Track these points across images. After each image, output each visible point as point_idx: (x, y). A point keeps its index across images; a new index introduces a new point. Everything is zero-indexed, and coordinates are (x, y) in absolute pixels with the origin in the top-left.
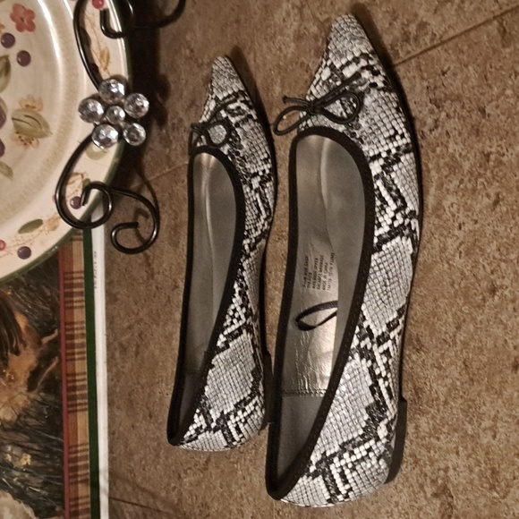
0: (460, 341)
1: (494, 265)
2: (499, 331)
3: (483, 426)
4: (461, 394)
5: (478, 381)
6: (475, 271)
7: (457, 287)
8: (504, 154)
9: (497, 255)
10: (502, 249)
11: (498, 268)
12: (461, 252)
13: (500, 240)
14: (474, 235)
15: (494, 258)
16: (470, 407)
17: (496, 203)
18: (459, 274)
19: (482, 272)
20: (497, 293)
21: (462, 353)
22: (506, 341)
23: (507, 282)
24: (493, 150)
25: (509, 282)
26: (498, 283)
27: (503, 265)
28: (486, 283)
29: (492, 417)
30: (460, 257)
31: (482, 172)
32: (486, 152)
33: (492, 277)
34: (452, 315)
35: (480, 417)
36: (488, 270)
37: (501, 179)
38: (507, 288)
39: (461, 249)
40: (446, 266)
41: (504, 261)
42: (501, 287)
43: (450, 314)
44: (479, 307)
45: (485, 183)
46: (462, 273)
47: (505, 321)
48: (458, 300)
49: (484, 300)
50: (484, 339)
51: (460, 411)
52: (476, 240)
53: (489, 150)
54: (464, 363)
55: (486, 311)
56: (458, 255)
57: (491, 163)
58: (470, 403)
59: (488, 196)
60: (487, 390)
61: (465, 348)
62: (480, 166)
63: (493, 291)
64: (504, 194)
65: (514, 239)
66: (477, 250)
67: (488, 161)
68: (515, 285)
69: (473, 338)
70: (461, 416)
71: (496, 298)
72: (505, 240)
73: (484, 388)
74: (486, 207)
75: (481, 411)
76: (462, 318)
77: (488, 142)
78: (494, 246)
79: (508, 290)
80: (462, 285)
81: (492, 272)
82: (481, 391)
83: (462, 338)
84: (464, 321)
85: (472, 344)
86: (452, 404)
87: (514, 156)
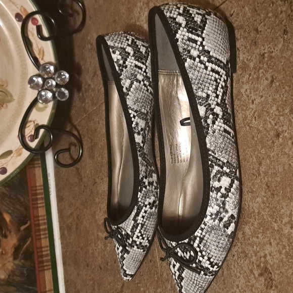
0: (262, 172)
1: (276, 119)
2: (284, 159)
3: (284, 222)
4: (267, 205)
5: (277, 194)
6: (266, 126)
7: (256, 139)
8: (272, 52)
9: (277, 113)
10: (279, 109)
11: (279, 121)
12: (255, 118)
13: (278, 104)
14: (262, 105)
15: (276, 115)
16: (274, 212)
17: (272, 82)
18: (256, 131)
19: (269, 126)
20: (281, 136)
21: (264, 179)
22: (290, 164)
23: (285, 128)
24: (266, 51)
25: (287, 127)
26: (280, 130)
27: (281, 118)
28: (273, 132)
29: (288, 215)
30: (255, 120)
31: (261, 66)
32: (262, 54)
33: (276, 127)
34: (256, 157)
35: (281, 217)
36: (273, 123)
37: (273, 66)
38: (286, 131)
39: (255, 115)
40: (248, 128)
41: (282, 115)
42: (282, 132)
43: (254, 157)
44: (270, 147)
45: (264, 72)
46: (258, 130)
47: (287, 152)
48: (258, 147)
49: (273, 143)
50: (277, 167)
51: (268, 216)
52: (263, 108)
53: (264, 52)
54: (267, 185)
55: (276, 149)
56: (254, 119)
57: (266, 59)
58: (274, 210)
59: (267, 79)
60: (283, 198)
61: (266, 175)
62: (260, 63)
63: (278, 135)
64: (276, 75)
65: (286, 100)
66: (265, 113)
67: (264, 58)
68: (290, 128)
69: (270, 168)
70: (269, 219)
71: (280, 139)
72: (280, 102)
73: (281, 198)
74: (266, 86)
75: (281, 213)
76: (261, 157)
77: (262, 48)
78: (274, 108)
79: (287, 133)
80: (259, 137)
81: (276, 124)
82: (279, 200)
83: (263, 170)
84: (263, 159)
85: (270, 172)
86: (263, 213)
87: (278, 51)
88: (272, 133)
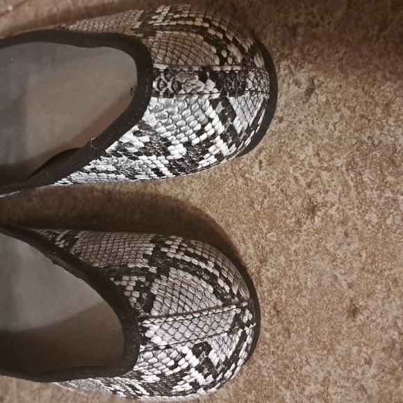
0: (266, 277)
1: (312, 175)
2: (324, 264)
3: (307, 392)
4: (272, 349)
5: (296, 332)
6: (284, 184)
7: (257, 207)
8: (317, 25)
9: (315, 162)
10: (322, 154)
11: (317, 179)
12: (261, 162)
13: (319, 142)
14: (280, 137)
15: (311, 166)
16: (287, 366)
17: (310, 91)
18: (259, 191)
19: (293, 186)
20: (319, 213)
21: (270, 295)
22: (336, 277)
23: (332, 197)
24: (301, 20)
25: (336, 197)
26: (319, 199)
27: (325, 175)
28: (300, 200)
29: (321, 379)
30: (260, 167)
31: (287, 52)
32: (290, 25)
33: (309, 192)
34: (254, 245)
35: (303, 380)
36: (303, 181)
37: (316, 58)
38: (333, 205)
39: (261, 157)
40: (241, 180)
41: (326, 169)
42: (324, 205)
43: (250, 245)
44: (291, 232)
45: (292, 67)
46: (264, 188)
47: (332, 250)
48: (261, 224)
49: (298, 222)
50: (301, 275)
51: (272, 372)
52: (282, 144)
53: (295, 21)
54: (275, 307)
55: (303, 237)
56: (256, 166)
57: (300, 39)
58: (286, 361)
59: (297, 83)
60: (311, 343)
61: (275, 288)
62: (283, 44)
63: (312, 210)
64: (321, 79)
65: (340, 138)
66: (285, 157)
67: (294, 35)
68: (344, 200)
69: (285, 274)
70: (274, 378)
71: (317, 219)
72: (326, 140)
73: (306, 341)
74: (295, 98)
75: (304, 372)
76: (267, 249)
77: (293, 12)
78: (310, 150)
79: (335, 208)
80: (266, 205)
81: (309, 186)
82: (302, 345)
83: (269, 274)
84: (271, 252)
85: (285, 283)
86: (261, 362)
87: (332, 26)
88: (298, 202)
